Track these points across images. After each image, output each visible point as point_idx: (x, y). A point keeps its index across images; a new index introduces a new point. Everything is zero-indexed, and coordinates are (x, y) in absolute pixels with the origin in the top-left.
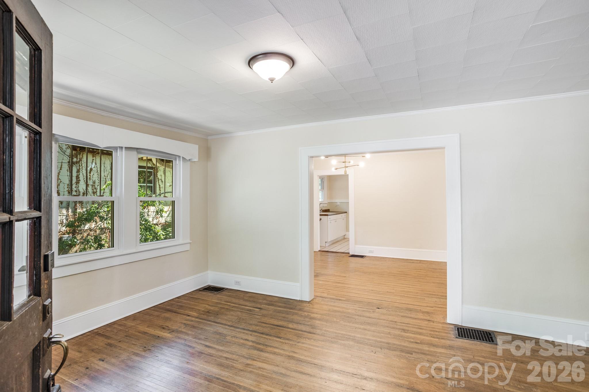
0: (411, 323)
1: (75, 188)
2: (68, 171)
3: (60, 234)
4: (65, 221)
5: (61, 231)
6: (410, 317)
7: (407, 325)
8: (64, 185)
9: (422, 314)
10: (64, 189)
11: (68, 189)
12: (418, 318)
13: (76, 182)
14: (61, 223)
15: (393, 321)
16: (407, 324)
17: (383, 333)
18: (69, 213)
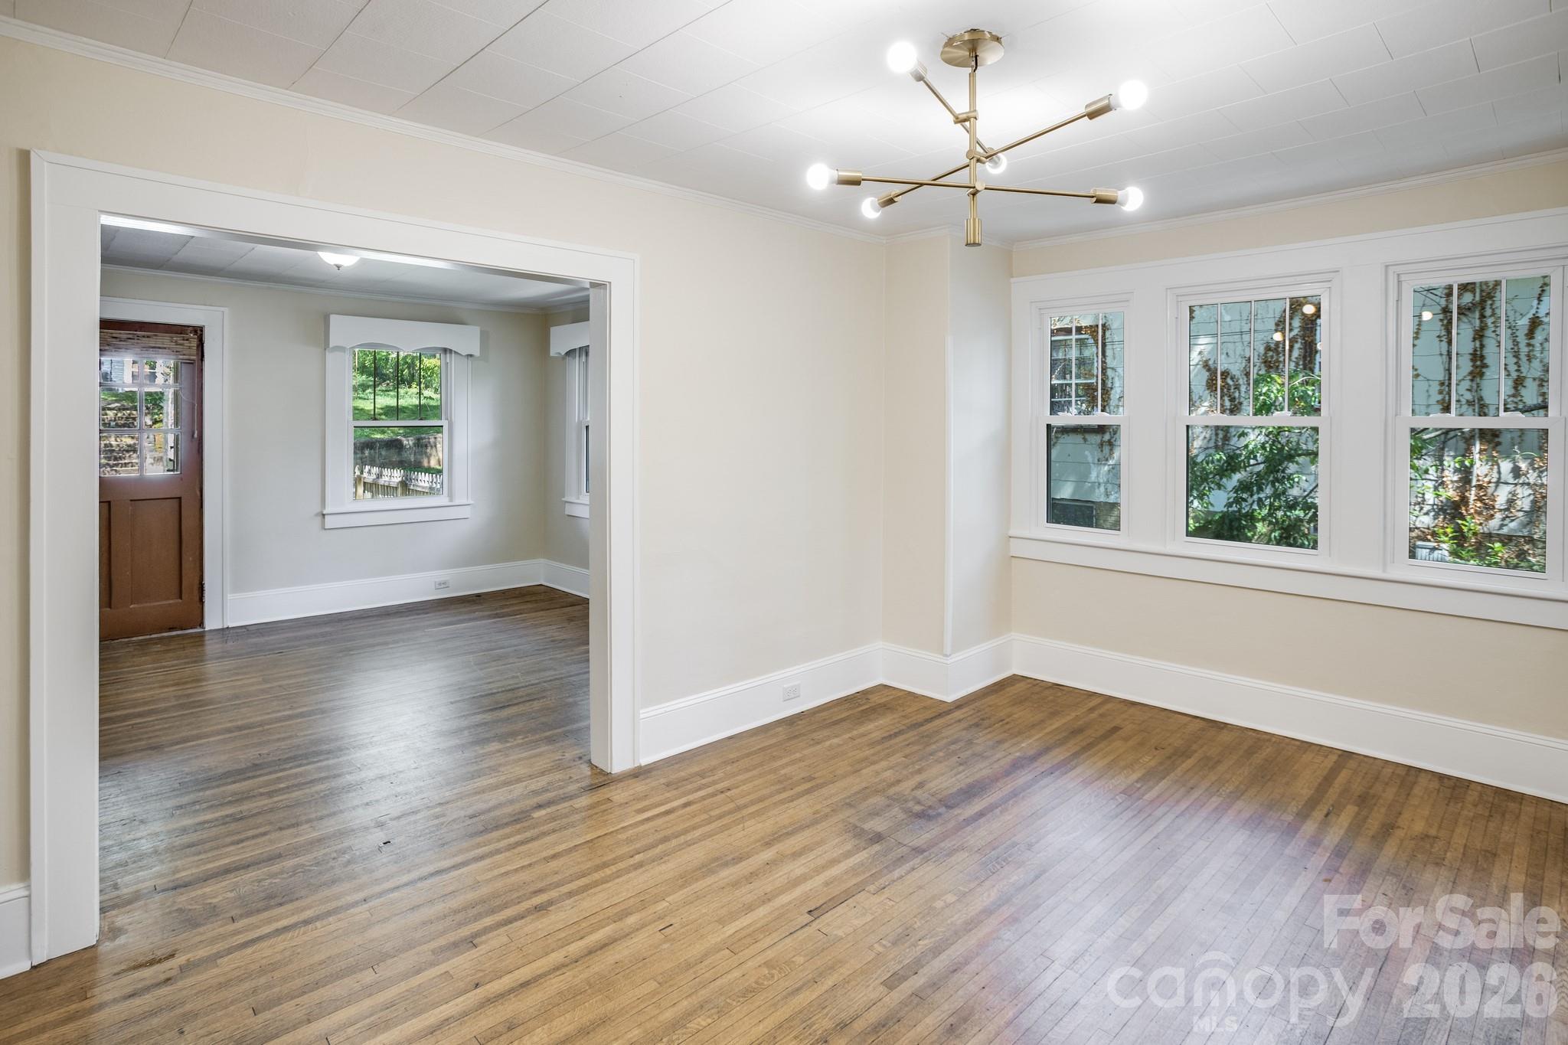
0: (232, 848)
1: (1468, 393)
2: (1441, 341)
3: (1414, 534)
4: (1430, 497)
5: (1417, 528)
6: (249, 866)
7: (242, 836)
8: (1430, 386)
9: (214, 901)
10: (1429, 396)
11: (1440, 397)
12: (220, 879)
13: (1471, 373)
14: (1419, 503)
15: (289, 827)
16: (242, 841)
17: (283, 789)
18: (1446, 473)
